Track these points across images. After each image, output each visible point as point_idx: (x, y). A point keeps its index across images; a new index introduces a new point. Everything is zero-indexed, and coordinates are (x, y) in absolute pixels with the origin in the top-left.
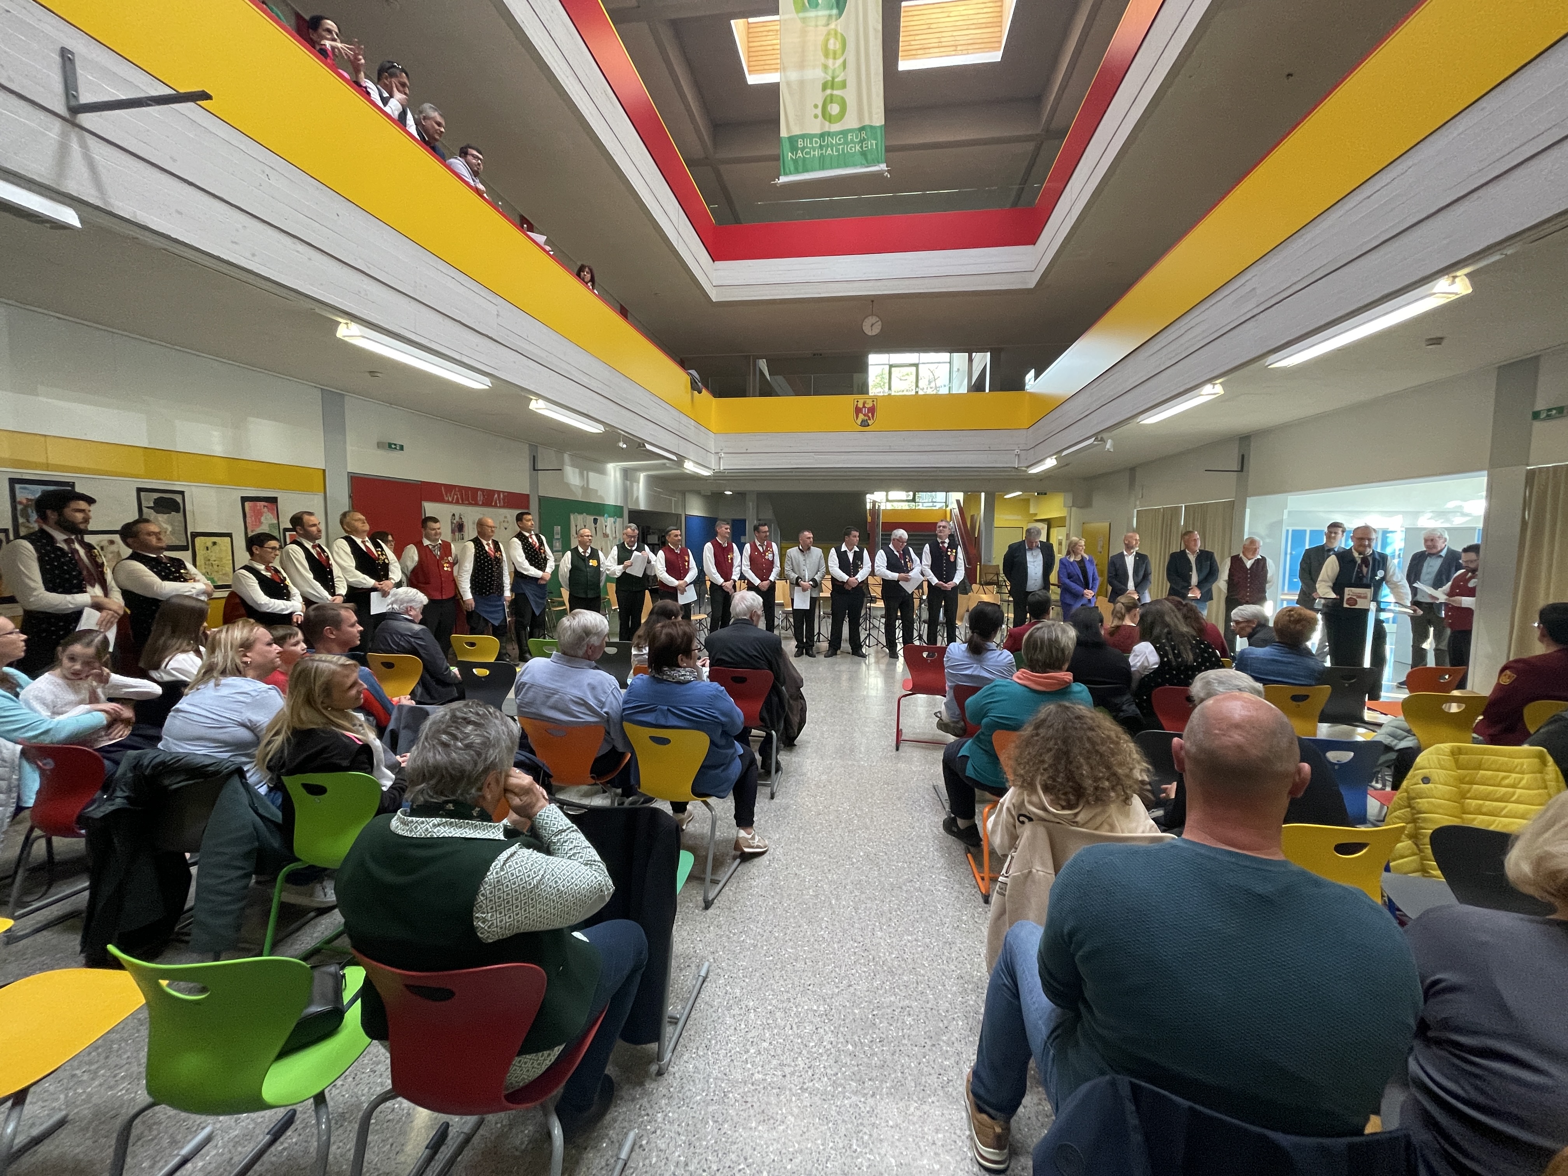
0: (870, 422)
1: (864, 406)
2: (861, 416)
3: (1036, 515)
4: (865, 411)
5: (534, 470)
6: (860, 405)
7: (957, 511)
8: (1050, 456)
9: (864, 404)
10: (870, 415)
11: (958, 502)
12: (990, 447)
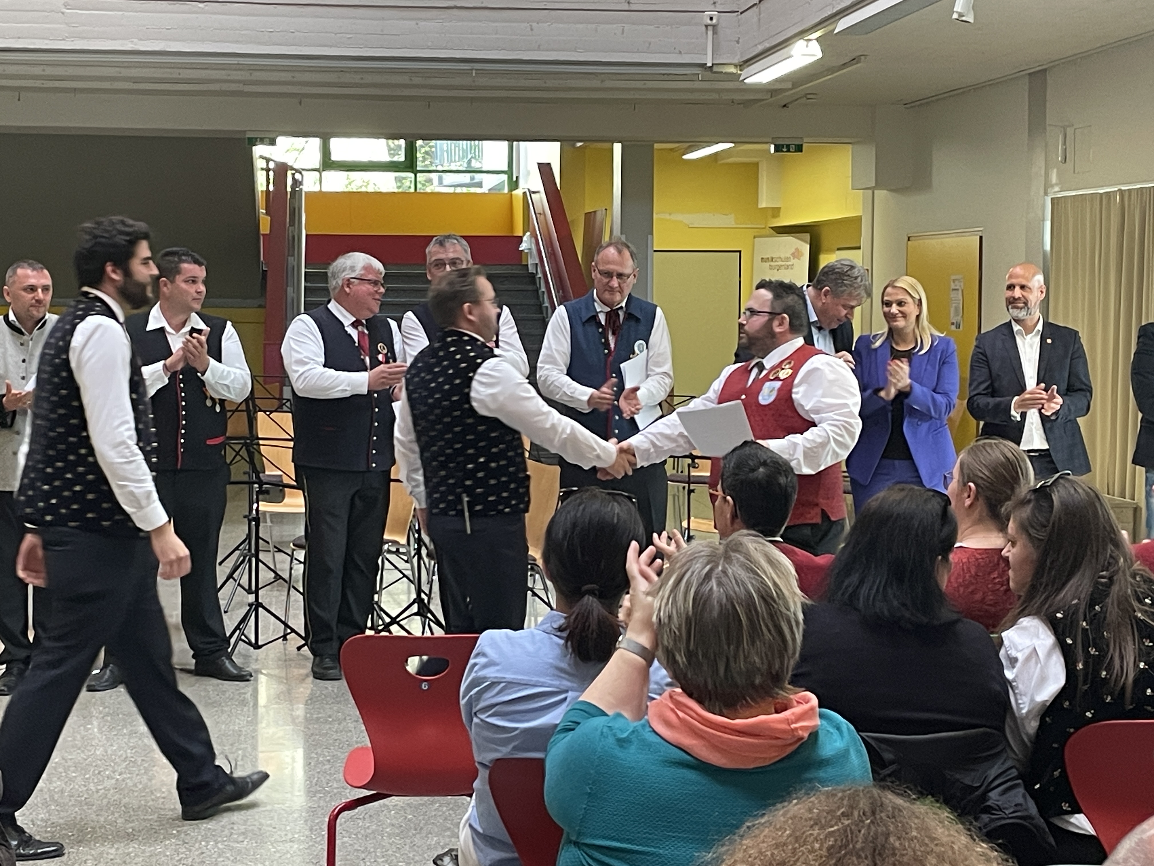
3: (776, 212)
7: (541, 199)
8: (802, 34)
11: (545, 169)
12: (629, 3)
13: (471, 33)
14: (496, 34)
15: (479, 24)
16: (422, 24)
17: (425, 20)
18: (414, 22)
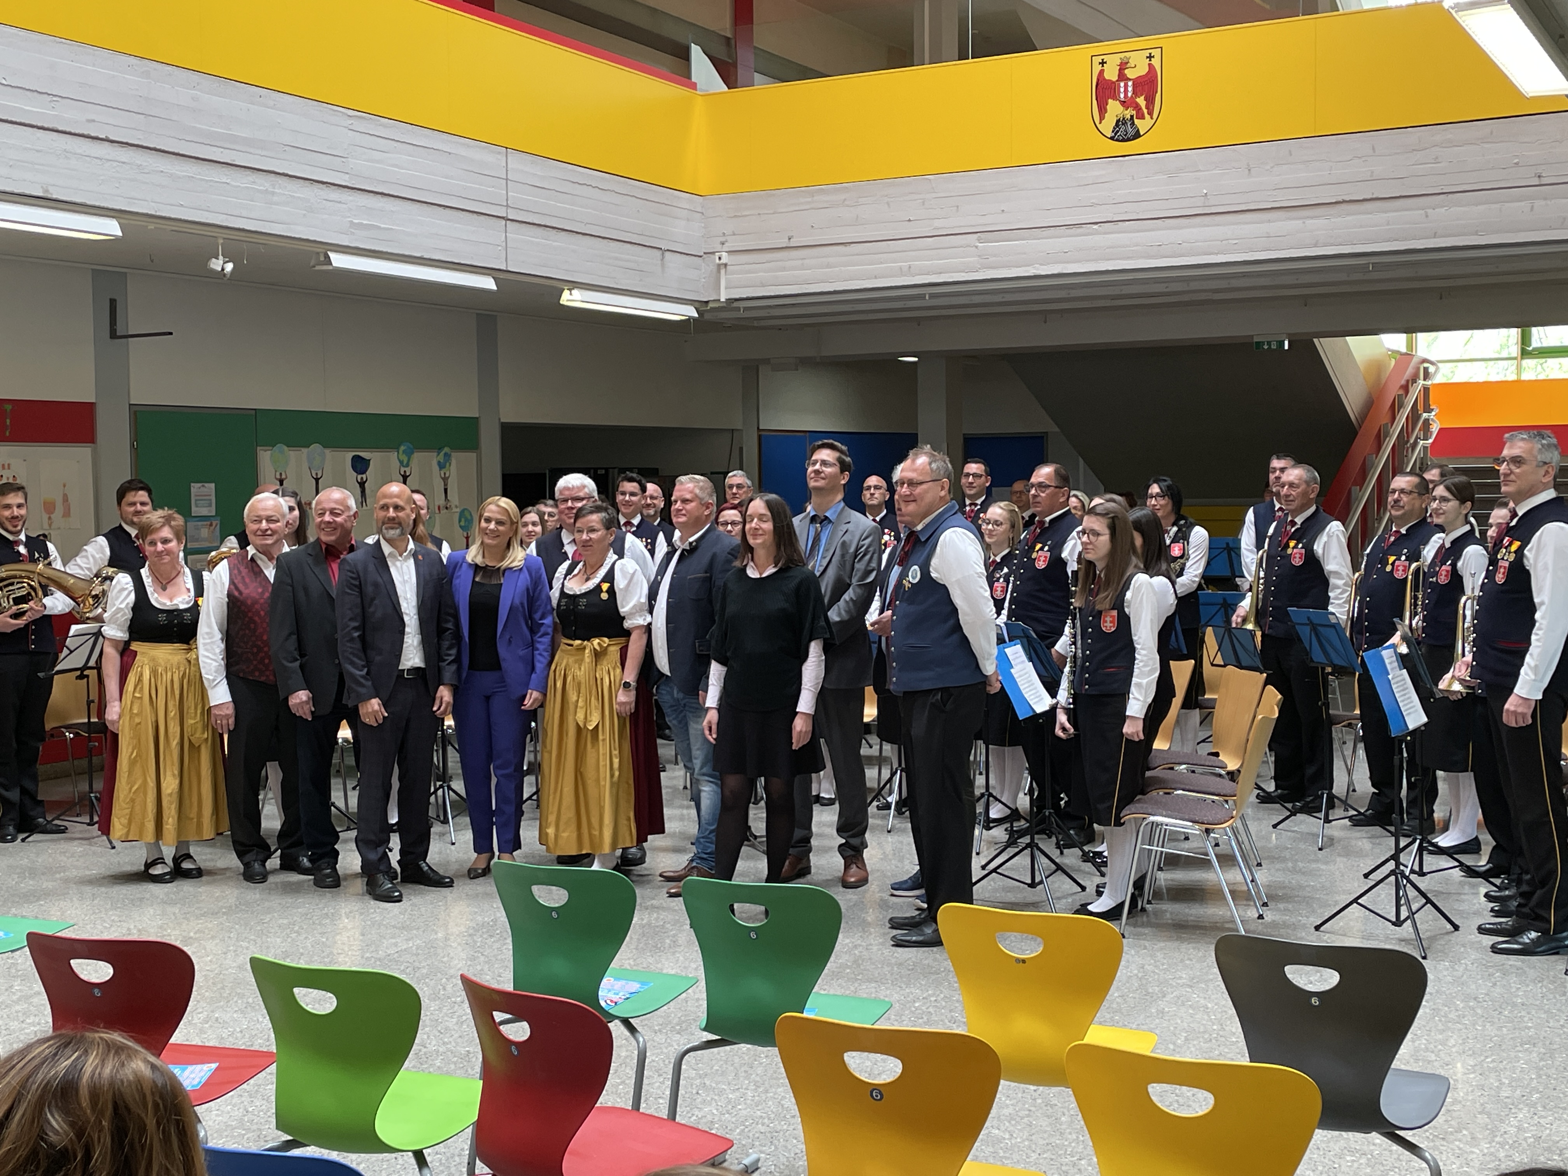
0: (1142, 125)
1: (1122, 76)
2: (1114, 109)
4: (1126, 90)
5: (113, 335)
6: (1111, 74)
9: (1123, 66)
10: (1141, 101)
12: (1539, 177)
13: (1361, 227)
14: (1388, 224)
15: (1370, 216)
16: (1309, 222)
17: (1312, 218)
18: (1300, 222)
